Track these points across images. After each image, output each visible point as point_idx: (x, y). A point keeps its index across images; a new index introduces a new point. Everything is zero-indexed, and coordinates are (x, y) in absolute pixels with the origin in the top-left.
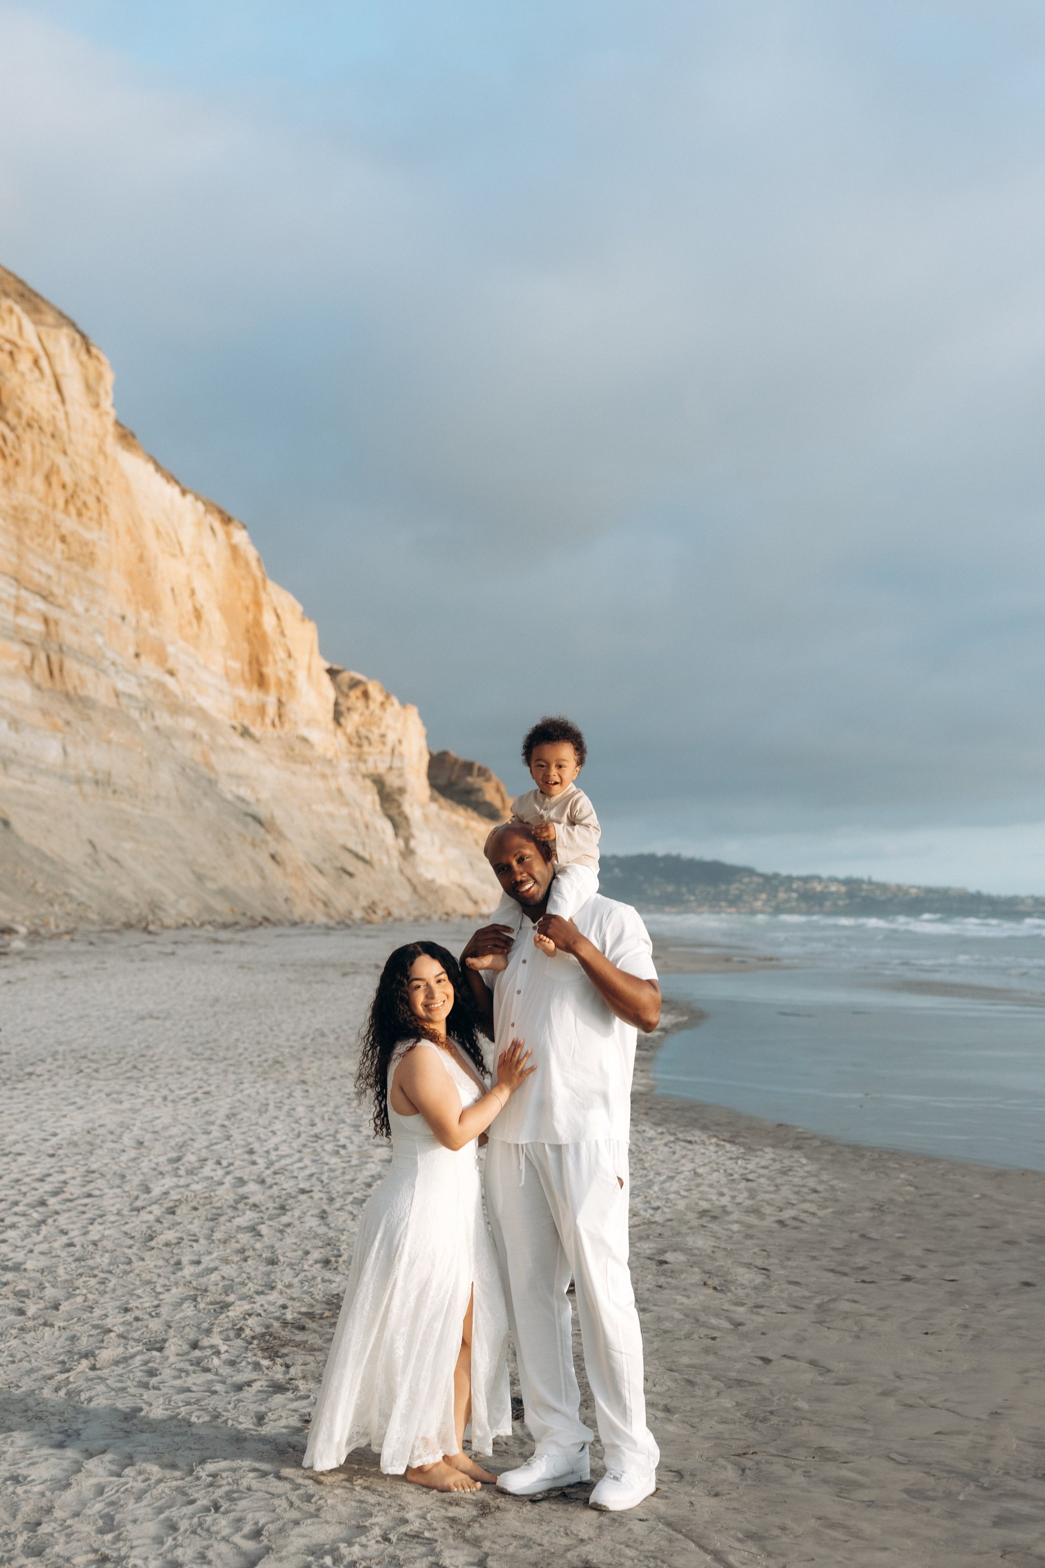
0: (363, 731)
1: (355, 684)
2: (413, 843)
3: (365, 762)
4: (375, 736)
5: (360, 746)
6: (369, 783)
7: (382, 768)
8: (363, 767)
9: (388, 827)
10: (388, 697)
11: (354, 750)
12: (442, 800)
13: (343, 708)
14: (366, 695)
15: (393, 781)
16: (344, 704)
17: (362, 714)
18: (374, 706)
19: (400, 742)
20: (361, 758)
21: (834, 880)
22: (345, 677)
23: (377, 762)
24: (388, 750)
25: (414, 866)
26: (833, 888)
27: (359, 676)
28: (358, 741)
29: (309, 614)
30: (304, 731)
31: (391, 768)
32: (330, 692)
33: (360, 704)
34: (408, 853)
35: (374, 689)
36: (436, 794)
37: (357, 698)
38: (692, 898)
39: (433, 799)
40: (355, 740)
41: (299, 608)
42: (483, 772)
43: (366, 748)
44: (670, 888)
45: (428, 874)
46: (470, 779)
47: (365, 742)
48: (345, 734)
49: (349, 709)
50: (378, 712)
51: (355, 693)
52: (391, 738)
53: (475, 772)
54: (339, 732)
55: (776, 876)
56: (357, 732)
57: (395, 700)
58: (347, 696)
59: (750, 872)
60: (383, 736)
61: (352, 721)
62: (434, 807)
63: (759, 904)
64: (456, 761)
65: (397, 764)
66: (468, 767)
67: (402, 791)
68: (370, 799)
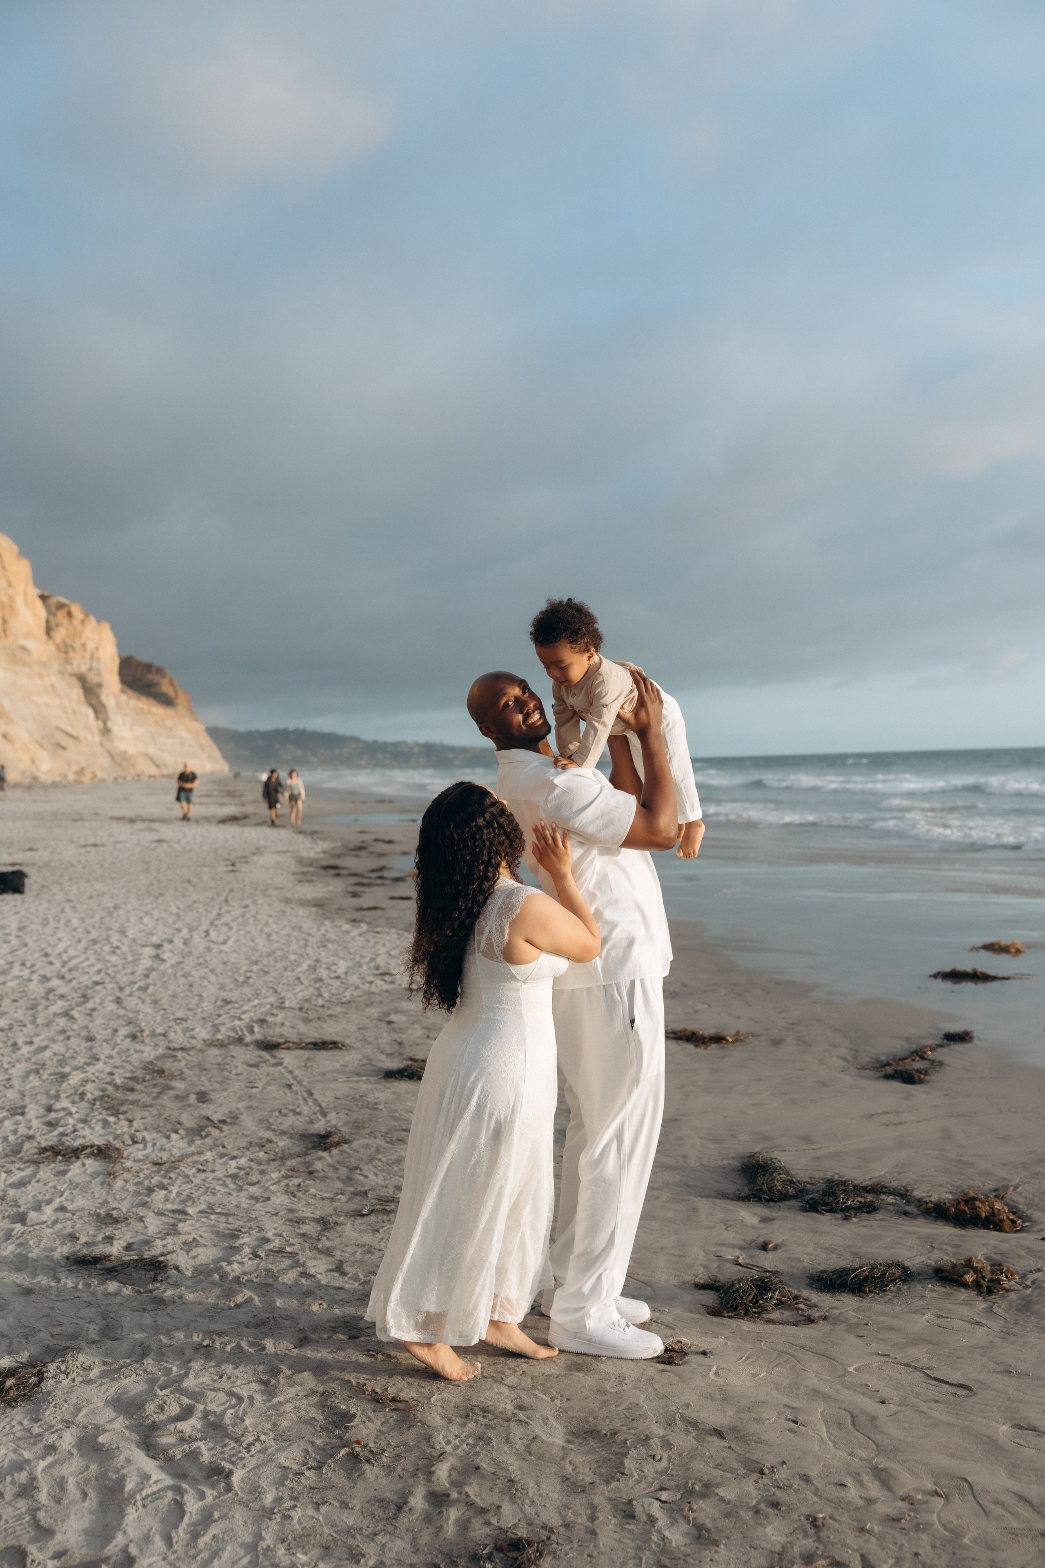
0: (69, 641)
1: (61, 606)
2: (109, 724)
3: (71, 664)
4: (78, 644)
5: (66, 652)
6: (74, 680)
7: (84, 669)
8: (69, 669)
9: (90, 713)
10: (86, 615)
11: (62, 655)
12: (130, 692)
13: (52, 624)
14: (70, 614)
15: (92, 678)
16: (53, 622)
17: (67, 629)
18: (76, 622)
19: (97, 649)
20: (67, 661)
21: (416, 744)
22: (53, 601)
23: (80, 664)
24: (88, 655)
25: (111, 740)
26: (416, 750)
27: (63, 600)
28: (65, 649)
29: (24, 553)
30: (23, 642)
31: (90, 669)
32: (42, 613)
33: (65, 621)
34: (106, 731)
35: (76, 610)
36: (126, 688)
37: (63, 617)
38: (315, 760)
39: (123, 691)
40: (63, 648)
41: (16, 549)
42: (160, 671)
43: (71, 654)
44: (299, 753)
45: (122, 746)
46: (150, 677)
47: (70, 650)
48: (54, 643)
49: (57, 625)
50: (79, 627)
51: (61, 614)
52: (91, 646)
53: (154, 670)
54: (50, 643)
55: (375, 743)
56: (65, 643)
57: (93, 619)
58: (55, 615)
59: (356, 740)
60: (84, 645)
61: (60, 634)
62: (124, 697)
63: (363, 762)
64: (139, 663)
65: (95, 665)
66: (148, 667)
67: (100, 685)
68: (77, 692)
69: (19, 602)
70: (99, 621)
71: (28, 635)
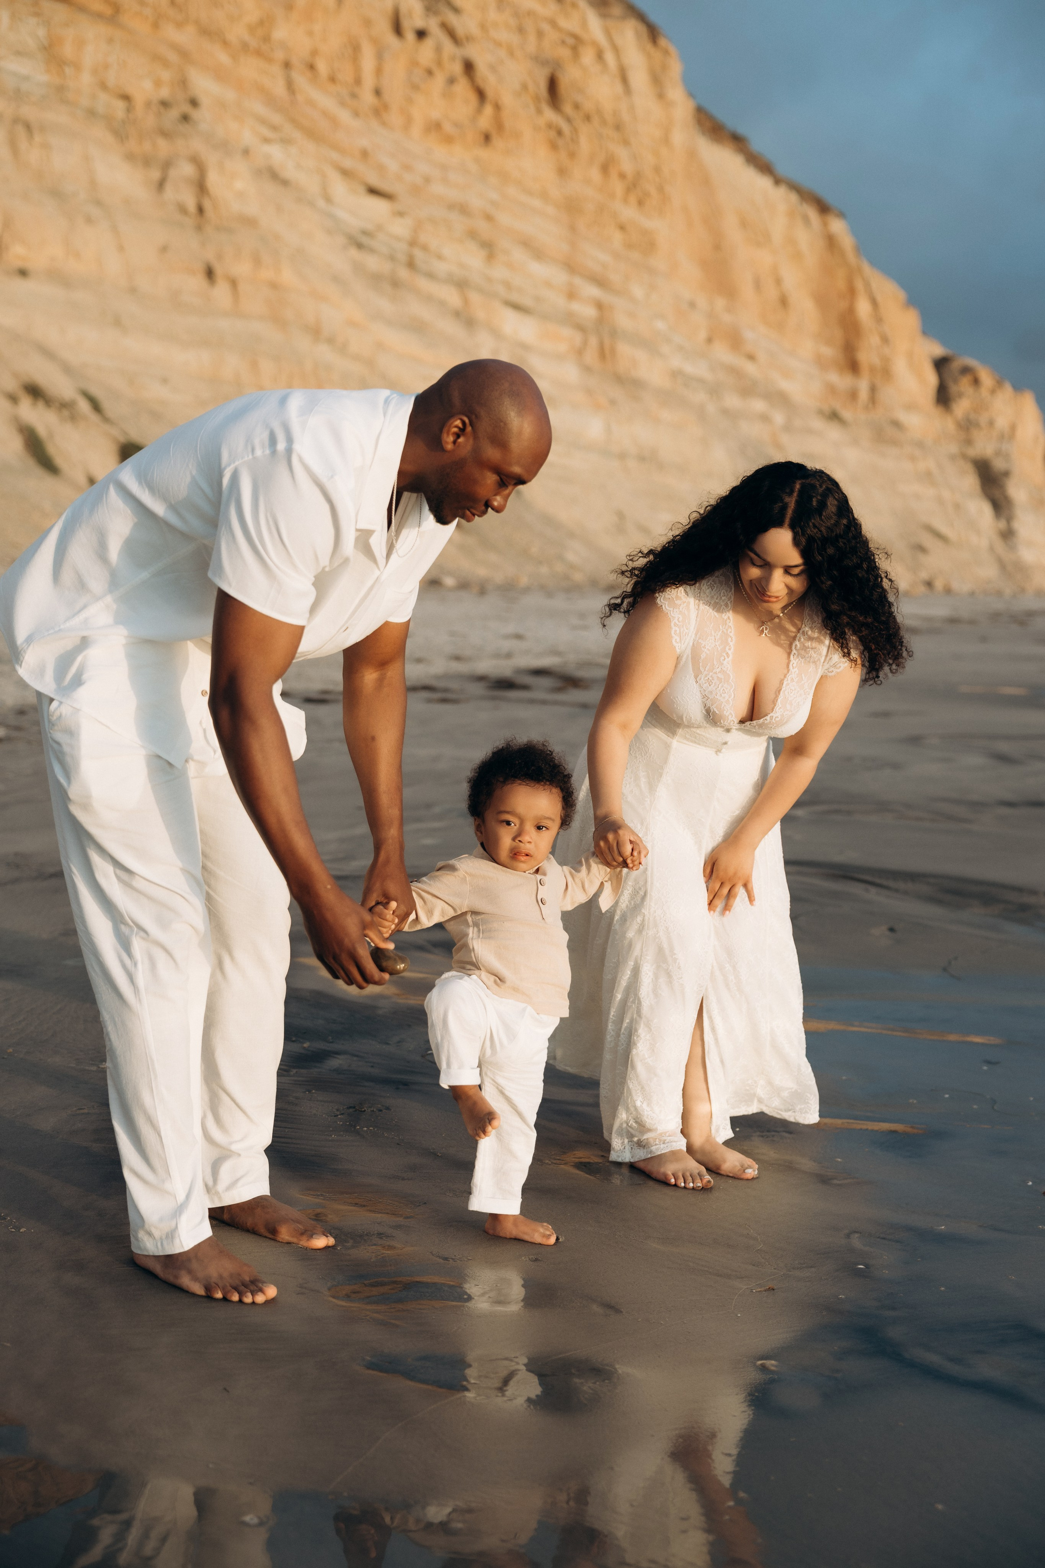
0: (972, 417)
1: (966, 370)
2: (1016, 525)
3: (970, 446)
4: (983, 420)
5: (967, 431)
6: (970, 469)
7: (985, 452)
8: (967, 451)
9: (986, 510)
10: (999, 383)
11: (962, 434)
13: (953, 394)
14: (976, 382)
15: (999, 465)
16: (953, 389)
17: (971, 400)
18: (984, 391)
19: (1013, 428)
20: (969, 442)
22: (956, 365)
23: (984, 447)
24: (996, 434)
25: (1012, 548)
27: (970, 363)
28: (967, 426)
30: (903, 416)
31: (998, 453)
32: (932, 379)
33: (969, 390)
34: (1008, 535)
35: (986, 378)
37: (966, 384)
40: (963, 426)
41: (902, 295)
43: (974, 432)
45: (1027, 555)
47: (973, 427)
48: (951, 418)
49: (960, 395)
50: (987, 398)
51: (962, 381)
52: (1002, 422)
54: (944, 417)
56: (967, 418)
57: (1008, 388)
58: (956, 381)
60: (991, 423)
61: (961, 407)
65: (1004, 448)
67: (1007, 474)
68: (970, 481)
69: (900, 367)
70: (1018, 388)
71: (910, 407)
